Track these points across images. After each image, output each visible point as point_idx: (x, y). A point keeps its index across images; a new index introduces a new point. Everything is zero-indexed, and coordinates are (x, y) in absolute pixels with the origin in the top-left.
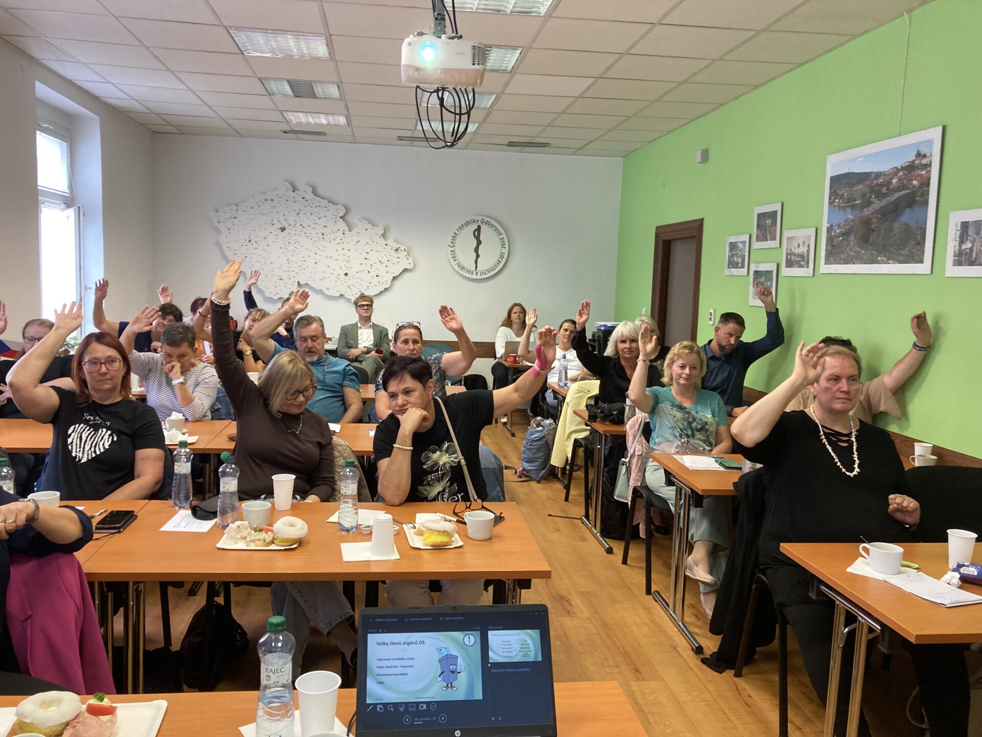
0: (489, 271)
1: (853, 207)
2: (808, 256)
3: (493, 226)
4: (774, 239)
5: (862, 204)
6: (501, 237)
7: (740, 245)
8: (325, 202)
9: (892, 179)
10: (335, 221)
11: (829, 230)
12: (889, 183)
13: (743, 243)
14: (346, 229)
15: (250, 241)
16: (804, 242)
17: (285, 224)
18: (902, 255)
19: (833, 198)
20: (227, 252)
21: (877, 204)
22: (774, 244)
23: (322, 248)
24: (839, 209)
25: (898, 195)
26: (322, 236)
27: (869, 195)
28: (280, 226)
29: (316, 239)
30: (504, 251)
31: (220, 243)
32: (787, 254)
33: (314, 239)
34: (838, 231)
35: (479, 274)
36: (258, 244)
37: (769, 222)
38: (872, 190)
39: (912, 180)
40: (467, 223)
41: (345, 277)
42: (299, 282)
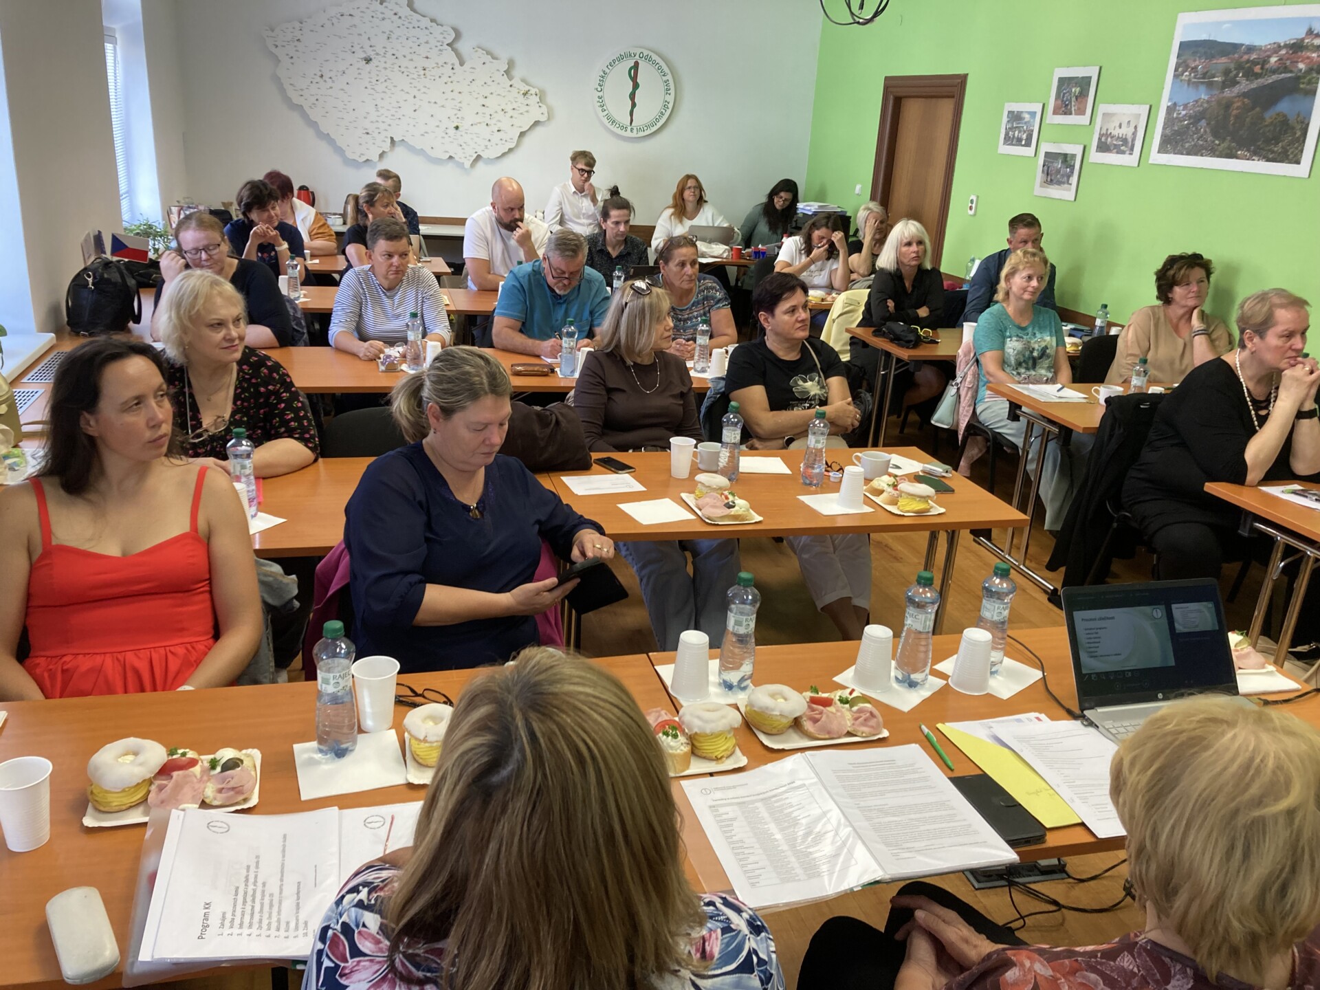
0: (648, 127)
1: (1210, 85)
2: (1134, 140)
3: (655, 63)
4: (1081, 112)
5: (1223, 82)
6: (665, 78)
7: (1027, 117)
8: (425, 22)
9: (1269, 57)
10: (440, 50)
11: (1170, 110)
12: (1265, 61)
13: (1033, 114)
14: (457, 62)
15: (322, 76)
16: (1129, 122)
17: (371, 54)
18: (1273, 152)
19: (1180, 69)
20: (291, 93)
21: (1244, 85)
22: (1084, 120)
23: (423, 90)
24: (1189, 84)
25: (1275, 77)
26: (422, 72)
27: (1234, 72)
28: (364, 55)
29: (415, 76)
30: (669, 98)
31: (279, 79)
32: (1101, 135)
33: (411, 76)
34: (1184, 113)
35: (635, 131)
36: (333, 82)
37: (1076, 90)
38: (1240, 67)
39: (1297, 62)
40: (621, 58)
41: (454, 131)
42: (392, 138)
